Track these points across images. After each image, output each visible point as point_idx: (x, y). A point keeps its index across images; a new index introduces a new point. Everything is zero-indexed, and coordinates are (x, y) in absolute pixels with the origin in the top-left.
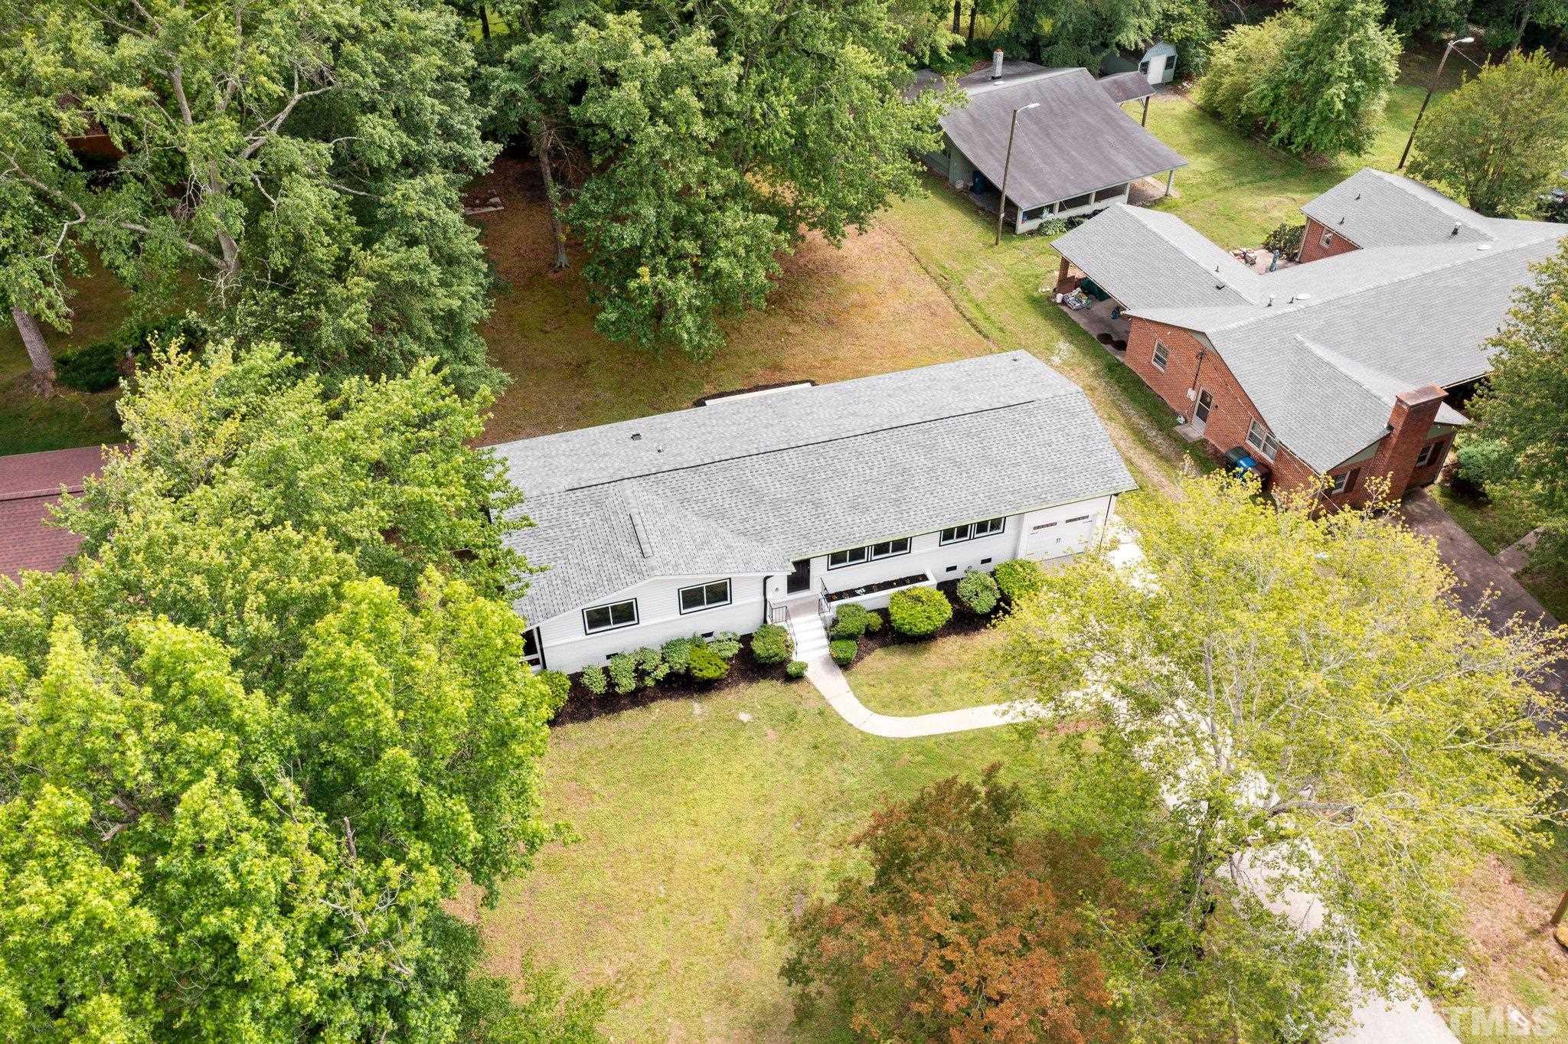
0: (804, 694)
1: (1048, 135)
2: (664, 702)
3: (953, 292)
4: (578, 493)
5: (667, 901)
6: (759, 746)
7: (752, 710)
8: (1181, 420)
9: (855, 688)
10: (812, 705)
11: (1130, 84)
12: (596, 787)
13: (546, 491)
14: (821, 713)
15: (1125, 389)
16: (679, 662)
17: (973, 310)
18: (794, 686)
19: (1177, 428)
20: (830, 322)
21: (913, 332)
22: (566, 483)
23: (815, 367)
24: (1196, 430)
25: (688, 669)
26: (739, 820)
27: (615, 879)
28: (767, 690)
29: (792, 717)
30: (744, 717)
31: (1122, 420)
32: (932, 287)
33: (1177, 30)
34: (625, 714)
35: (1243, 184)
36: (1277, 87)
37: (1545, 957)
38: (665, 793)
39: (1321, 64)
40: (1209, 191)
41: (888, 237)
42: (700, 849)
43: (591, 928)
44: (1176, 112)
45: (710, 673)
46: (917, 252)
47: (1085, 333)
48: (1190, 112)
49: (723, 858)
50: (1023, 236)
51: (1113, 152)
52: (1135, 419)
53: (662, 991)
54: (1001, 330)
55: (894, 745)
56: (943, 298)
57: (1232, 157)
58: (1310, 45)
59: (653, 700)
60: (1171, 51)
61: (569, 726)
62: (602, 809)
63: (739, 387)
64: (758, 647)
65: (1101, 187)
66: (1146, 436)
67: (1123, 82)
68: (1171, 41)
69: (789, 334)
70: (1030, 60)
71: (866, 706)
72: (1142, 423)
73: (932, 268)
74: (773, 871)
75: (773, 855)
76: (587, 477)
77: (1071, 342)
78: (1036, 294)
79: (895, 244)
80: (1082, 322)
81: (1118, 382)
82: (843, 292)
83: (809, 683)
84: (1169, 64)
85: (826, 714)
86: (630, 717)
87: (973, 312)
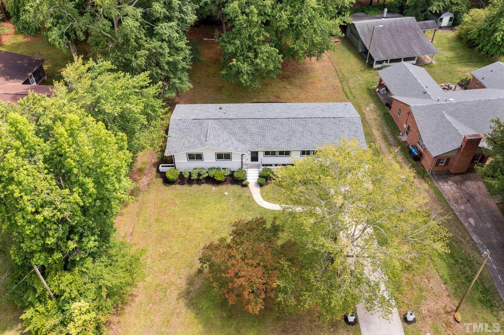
0: (246, 191)
1: (393, 37)
2: (205, 185)
3: (344, 83)
4: (196, 121)
5: (184, 237)
6: (227, 202)
7: (229, 192)
8: (401, 134)
9: (261, 193)
10: (247, 194)
11: (430, 24)
12: (177, 203)
13: (187, 118)
14: (249, 197)
15: (387, 121)
16: (211, 174)
17: (348, 90)
18: (244, 188)
19: (399, 136)
20: (300, 87)
21: (325, 93)
22: (193, 118)
23: (290, 99)
24: (404, 138)
25: (214, 176)
26: (213, 221)
27: (173, 228)
28: (236, 188)
29: (240, 196)
30: (226, 193)
31: (381, 131)
32: (337, 81)
33: (454, 8)
34: (194, 185)
35: (461, 63)
36: (480, 31)
37: (448, 321)
38: (195, 208)
39: (496, 24)
40: (448, 63)
41: (330, 64)
42: (199, 226)
43: (161, 239)
44: (448, 36)
45: (219, 179)
46: (337, 70)
47: (382, 102)
48: (454, 37)
49: (204, 230)
50: (375, 69)
51: (414, 46)
52: (386, 131)
53: (173, 260)
54: (354, 97)
55: (266, 210)
56: (339, 85)
57: (461, 53)
58: (494, 18)
59: (203, 183)
60: (452, 15)
61: (177, 185)
62: (177, 209)
63: (264, 101)
64: (235, 175)
65: (405, 56)
66: (387, 137)
67: (428, 23)
68: (452, 12)
69: (286, 88)
70: (399, 13)
71: (263, 198)
72: (387, 133)
73: (340, 75)
74: (217, 236)
75: (218, 232)
76: (201, 117)
77: (375, 104)
78: (370, 88)
79: (332, 66)
80: (382, 98)
81: (386, 119)
82: (308, 78)
83: (249, 188)
84: (451, 19)
85: (250, 198)
86: (195, 187)
87: (347, 90)
